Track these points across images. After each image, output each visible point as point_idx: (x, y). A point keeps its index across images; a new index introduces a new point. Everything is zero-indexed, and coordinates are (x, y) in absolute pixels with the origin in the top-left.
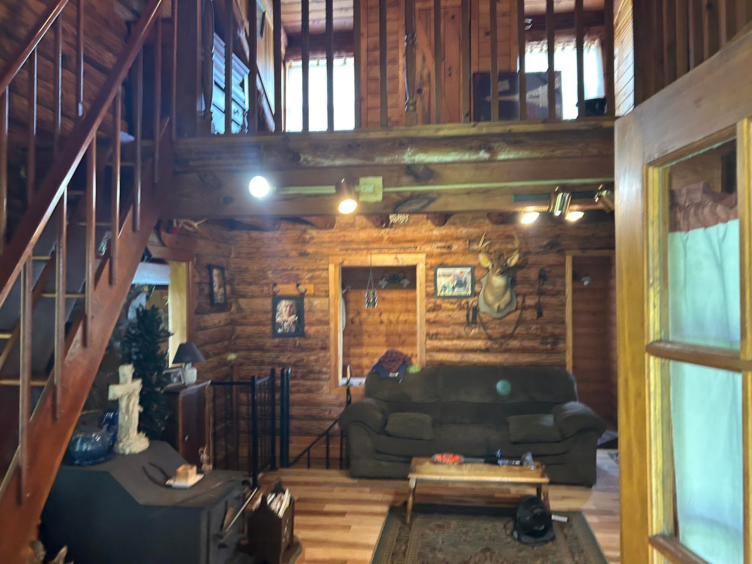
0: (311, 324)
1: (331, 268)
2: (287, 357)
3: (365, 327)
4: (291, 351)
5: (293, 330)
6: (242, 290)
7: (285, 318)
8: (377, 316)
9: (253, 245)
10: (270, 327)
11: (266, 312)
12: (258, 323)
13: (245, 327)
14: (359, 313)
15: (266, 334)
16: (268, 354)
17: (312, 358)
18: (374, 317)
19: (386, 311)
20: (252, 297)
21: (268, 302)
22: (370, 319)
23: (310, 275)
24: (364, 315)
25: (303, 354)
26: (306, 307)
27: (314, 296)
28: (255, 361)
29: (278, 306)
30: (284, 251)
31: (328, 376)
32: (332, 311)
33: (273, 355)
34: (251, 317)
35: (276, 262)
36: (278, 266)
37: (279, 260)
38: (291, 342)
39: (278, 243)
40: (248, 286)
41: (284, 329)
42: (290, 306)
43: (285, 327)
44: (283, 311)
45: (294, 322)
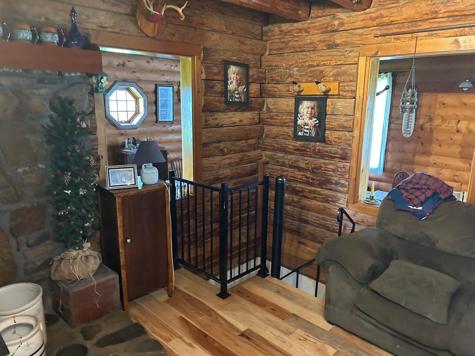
0: (333, 129)
1: (362, 61)
2: (306, 162)
3: (436, 135)
4: (310, 156)
5: (313, 134)
6: (271, 89)
7: (307, 121)
8: (453, 124)
9: (283, 40)
10: (293, 129)
11: (289, 113)
12: (283, 125)
13: (272, 127)
14: (431, 119)
15: (289, 136)
16: (290, 157)
17: (331, 166)
18: (449, 125)
19: (466, 118)
20: (281, 97)
21: (292, 101)
22: (444, 126)
23: (335, 71)
24: (437, 122)
25: (322, 161)
26: (329, 109)
27: (339, 96)
28: (278, 162)
29: (300, 107)
30: (311, 43)
31: (346, 189)
32: (358, 115)
33: (292, 157)
34: (277, 118)
35: (303, 57)
36: (304, 62)
37: (306, 55)
38: (310, 146)
39: (307, 34)
40: (276, 86)
41: (305, 132)
42: (312, 108)
43: (305, 130)
44: (305, 113)
45: (315, 126)
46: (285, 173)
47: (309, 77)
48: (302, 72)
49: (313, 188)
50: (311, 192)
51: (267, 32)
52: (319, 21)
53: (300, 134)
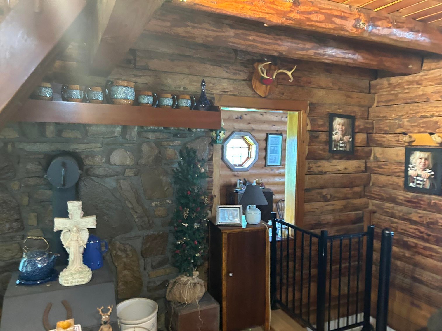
2: (420, 215)
4: (425, 209)
5: (428, 186)
6: (379, 139)
7: (420, 172)
9: (392, 92)
10: (403, 179)
11: (399, 163)
12: (392, 174)
13: (380, 176)
15: (399, 186)
16: (400, 208)
20: (389, 147)
21: (402, 152)
25: (439, 215)
28: (387, 212)
29: (412, 158)
30: (423, 95)
33: (404, 209)
34: (385, 167)
35: (414, 108)
36: (416, 113)
37: (418, 106)
38: (424, 199)
39: (419, 86)
40: (385, 135)
41: (417, 184)
42: (426, 159)
43: (418, 182)
44: (417, 164)
45: (429, 178)
46: (394, 225)
47: (422, 127)
48: (414, 123)
49: (427, 245)
50: (425, 248)
51: (375, 86)
52: (432, 74)
53: (412, 185)
